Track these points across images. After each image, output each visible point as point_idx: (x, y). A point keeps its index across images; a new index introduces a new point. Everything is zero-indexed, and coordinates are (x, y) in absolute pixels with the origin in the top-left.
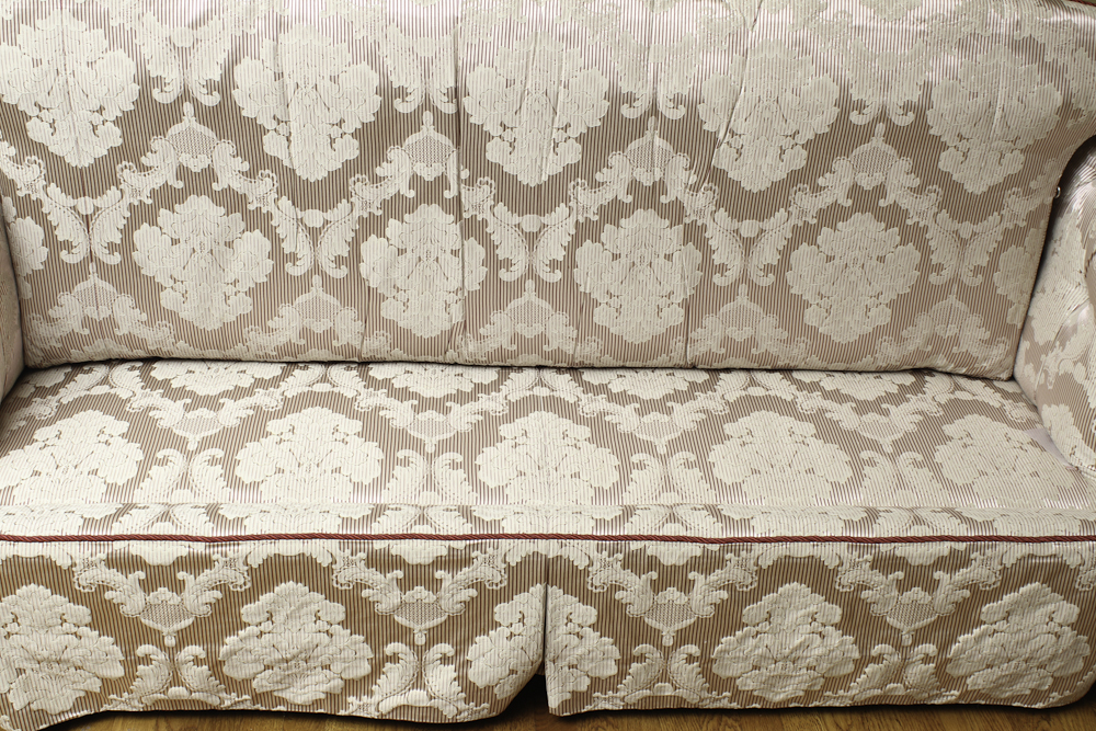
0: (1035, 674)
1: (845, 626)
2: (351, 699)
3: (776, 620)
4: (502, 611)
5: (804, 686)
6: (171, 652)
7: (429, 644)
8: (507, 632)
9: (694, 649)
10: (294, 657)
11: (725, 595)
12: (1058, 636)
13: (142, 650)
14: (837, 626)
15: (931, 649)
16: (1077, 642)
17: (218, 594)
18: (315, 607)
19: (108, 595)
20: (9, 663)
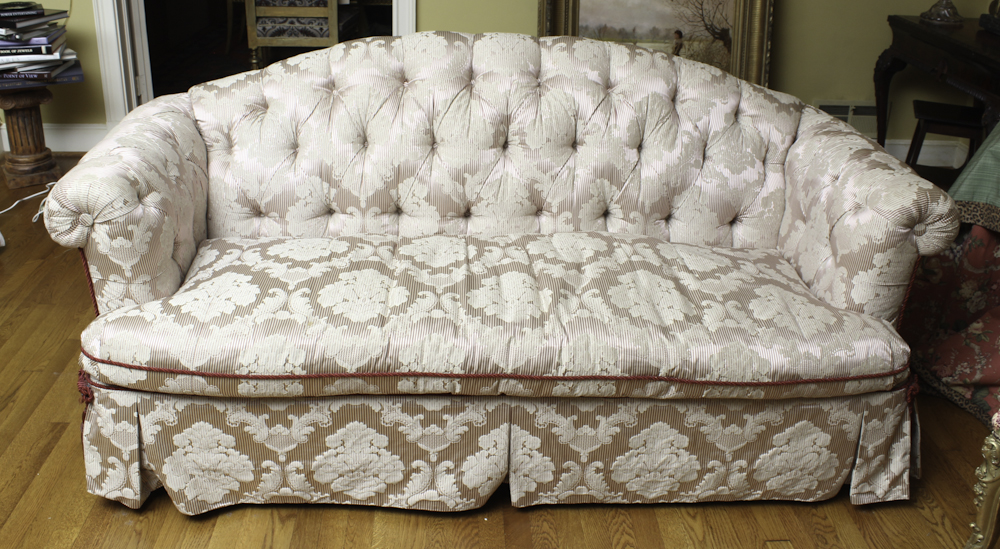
0: (807, 479)
1: (692, 448)
2: (391, 496)
3: (649, 445)
4: (483, 440)
5: (668, 488)
6: (283, 465)
7: (439, 460)
8: (486, 453)
9: (599, 464)
10: (357, 469)
11: (618, 430)
12: (819, 454)
13: (266, 464)
14: (686, 449)
15: (743, 463)
16: (830, 458)
17: (312, 429)
18: (370, 438)
19: (246, 429)
20: (185, 471)
